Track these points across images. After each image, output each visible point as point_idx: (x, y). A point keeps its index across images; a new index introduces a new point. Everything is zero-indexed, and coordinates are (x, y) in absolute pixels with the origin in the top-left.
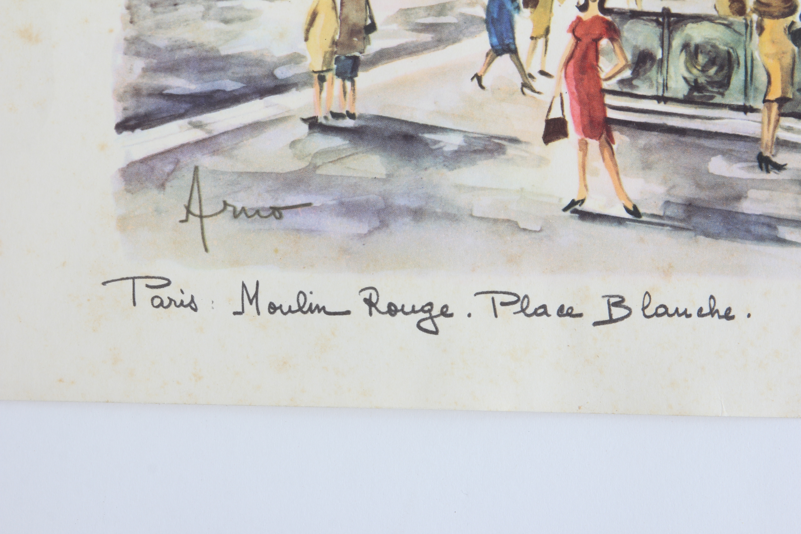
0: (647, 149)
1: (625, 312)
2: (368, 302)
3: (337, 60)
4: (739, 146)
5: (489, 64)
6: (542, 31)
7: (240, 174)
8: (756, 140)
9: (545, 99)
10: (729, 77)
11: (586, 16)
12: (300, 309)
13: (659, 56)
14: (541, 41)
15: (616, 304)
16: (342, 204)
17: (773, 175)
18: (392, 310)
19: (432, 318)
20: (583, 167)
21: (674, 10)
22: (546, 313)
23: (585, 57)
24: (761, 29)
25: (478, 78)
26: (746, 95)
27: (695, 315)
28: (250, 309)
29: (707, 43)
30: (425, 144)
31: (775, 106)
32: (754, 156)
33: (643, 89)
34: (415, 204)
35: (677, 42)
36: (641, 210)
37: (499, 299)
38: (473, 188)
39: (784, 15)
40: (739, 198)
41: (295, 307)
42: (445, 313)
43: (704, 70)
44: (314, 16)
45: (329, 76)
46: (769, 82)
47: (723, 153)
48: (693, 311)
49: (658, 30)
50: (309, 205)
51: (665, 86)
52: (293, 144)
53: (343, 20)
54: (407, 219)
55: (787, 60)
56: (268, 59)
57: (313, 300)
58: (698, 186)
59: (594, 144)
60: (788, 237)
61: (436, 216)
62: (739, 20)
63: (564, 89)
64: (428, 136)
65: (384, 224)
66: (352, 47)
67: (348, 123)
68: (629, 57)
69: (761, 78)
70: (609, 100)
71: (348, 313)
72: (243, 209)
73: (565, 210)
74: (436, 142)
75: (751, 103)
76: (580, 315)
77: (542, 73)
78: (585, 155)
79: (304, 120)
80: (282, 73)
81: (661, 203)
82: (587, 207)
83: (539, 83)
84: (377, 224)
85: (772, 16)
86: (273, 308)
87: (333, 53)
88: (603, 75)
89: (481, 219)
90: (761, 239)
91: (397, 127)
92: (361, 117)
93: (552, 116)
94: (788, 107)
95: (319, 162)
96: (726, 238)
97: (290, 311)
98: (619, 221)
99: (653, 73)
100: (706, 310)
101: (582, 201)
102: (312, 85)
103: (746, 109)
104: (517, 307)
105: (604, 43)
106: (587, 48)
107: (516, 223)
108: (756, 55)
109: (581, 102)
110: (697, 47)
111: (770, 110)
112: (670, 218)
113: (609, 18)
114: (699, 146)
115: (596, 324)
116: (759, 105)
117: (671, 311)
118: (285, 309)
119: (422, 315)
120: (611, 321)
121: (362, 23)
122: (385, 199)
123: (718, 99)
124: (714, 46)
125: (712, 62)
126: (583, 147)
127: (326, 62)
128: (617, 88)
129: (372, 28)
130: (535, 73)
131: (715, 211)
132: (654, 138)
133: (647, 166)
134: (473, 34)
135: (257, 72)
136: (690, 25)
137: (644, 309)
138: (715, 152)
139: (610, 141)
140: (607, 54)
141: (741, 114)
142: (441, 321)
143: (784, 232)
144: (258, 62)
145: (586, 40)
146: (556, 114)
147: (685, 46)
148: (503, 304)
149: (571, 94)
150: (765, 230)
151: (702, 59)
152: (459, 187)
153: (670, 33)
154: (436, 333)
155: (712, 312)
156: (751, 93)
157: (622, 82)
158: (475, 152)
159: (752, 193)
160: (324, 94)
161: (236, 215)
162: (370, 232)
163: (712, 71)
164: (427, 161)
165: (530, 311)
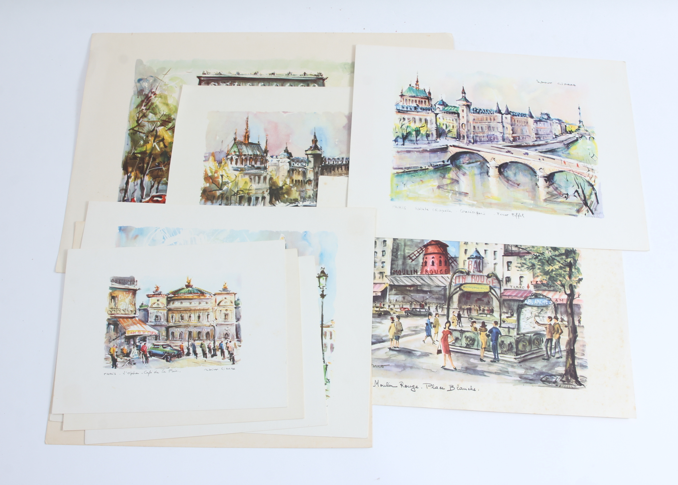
0: (458, 357)
1: (453, 389)
2: (401, 385)
3: (395, 336)
4: (476, 356)
5: (426, 338)
6: (437, 333)
7: (375, 358)
8: (480, 356)
9: (437, 346)
10: (474, 343)
11: (445, 330)
12: (387, 386)
13: (460, 338)
14: (436, 334)
15: (452, 387)
16: (396, 365)
17: (483, 363)
18: (406, 386)
19: (414, 388)
20: (445, 359)
21: (463, 330)
22: (437, 388)
23: (445, 338)
24: (480, 334)
25: (424, 341)
26: (477, 347)
27: (468, 389)
28: (376, 385)
29: (470, 336)
30: (413, 354)
31: (483, 349)
32: (479, 359)
33: (457, 345)
34: (411, 365)
35: (464, 336)
36: (457, 368)
37: (428, 385)
38: (423, 363)
39: (485, 331)
40: (476, 367)
41: (386, 385)
42: (417, 387)
43: (469, 342)
44: (390, 327)
45: (393, 339)
46: (482, 344)
47: (473, 358)
48: (467, 389)
49: (460, 333)
50: (389, 365)
51: (461, 344)
52: (386, 353)
53: (396, 328)
54: (409, 368)
55: (486, 340)
56: (381, 336)
57: (390, 384)
58: (468, 364)
59: (447, 355)
60: (486, 375)
61: (415, 368)
62: (476, 332)
63: (441, 344)
64: (413, 352)
65: (404, 369)
66: (398, 334)
67: (397, 349)
68: (454, 338)
69: (480, 343)
70: (450, 346)
71: (397, 387)
72: (375, 365)
73: (441, 368)
74: (415, 353)
75: (479, 348)
76: (444, 389)
77: (437, 341)
78: (445, 357)
79: (388, 348)
80: (384, 338)
81: (461, 367)
82: (446, 367)
83: (436, 342)
84: (403, 369)
85: (483, 332)
86: (381, 385)
87: (394, 335)
88: (449, 342)
89: (424, 369)
90: (481, 375)
91: (407, 350)
92: (400, 348)
93: (439, 349)
94: (486, 349)
95: (391, 357)
96: (474, 375)
97: (385, 386)
98: (452, 370)
99: (459, 342)
100: (470, 389)
101: (445, 366)
102: (390, 341)
103: (478, 349)
104: (432, 387)
105: (449, 335)
106: (446, 336)
107: (431, 370)
108: (479, 339)
109: (445, 347)
110: (468, 337)
111: (482, 350)
112: (462, 370)
113: (450, 330)
114: (468, 356)
115: (448, 391)
116: (480, 349)
117: (463, 389)
118: (384, 386)
119: (412, 388)
120: (451, 390)
121: (400, 329)
122: (405, 364)
123: (472, 347)
124: (471, 337)
125: (471, 340)
126: (445, 355)
127: (393, 337)
128: (452, 344)
129: (402, 330)
130: (435, 340)
131: (471, 369)
132: (459, 354)
133: (458, 360)
134: (423, 332)
135: (379, 338)
136: (466, 333)
137: (457, 388)
138: (471, 358)
139: (450, 354)
140: (449, 337)
141: (477, 350)
142: (416, 389)
143: (485, 374)
144: (379, 336)
145: (445, 335)
146: (440, 349)
147: (465, 337)
148: (429, 386)
149: (442, 345)
150: (482, 373)
151: (469, 339)
152: (420, 362)
153: (462, 334)
154: (415, 391)
155: (471, 389)
156: (478, 346)
157: (453, 343)
158: (423, 355)
159: (479, 366)
160: (392, 343)
161: (374, 367)
162: (402, 371)
163: (471, 342)
164: (413, 357)
165: (434, 388)
